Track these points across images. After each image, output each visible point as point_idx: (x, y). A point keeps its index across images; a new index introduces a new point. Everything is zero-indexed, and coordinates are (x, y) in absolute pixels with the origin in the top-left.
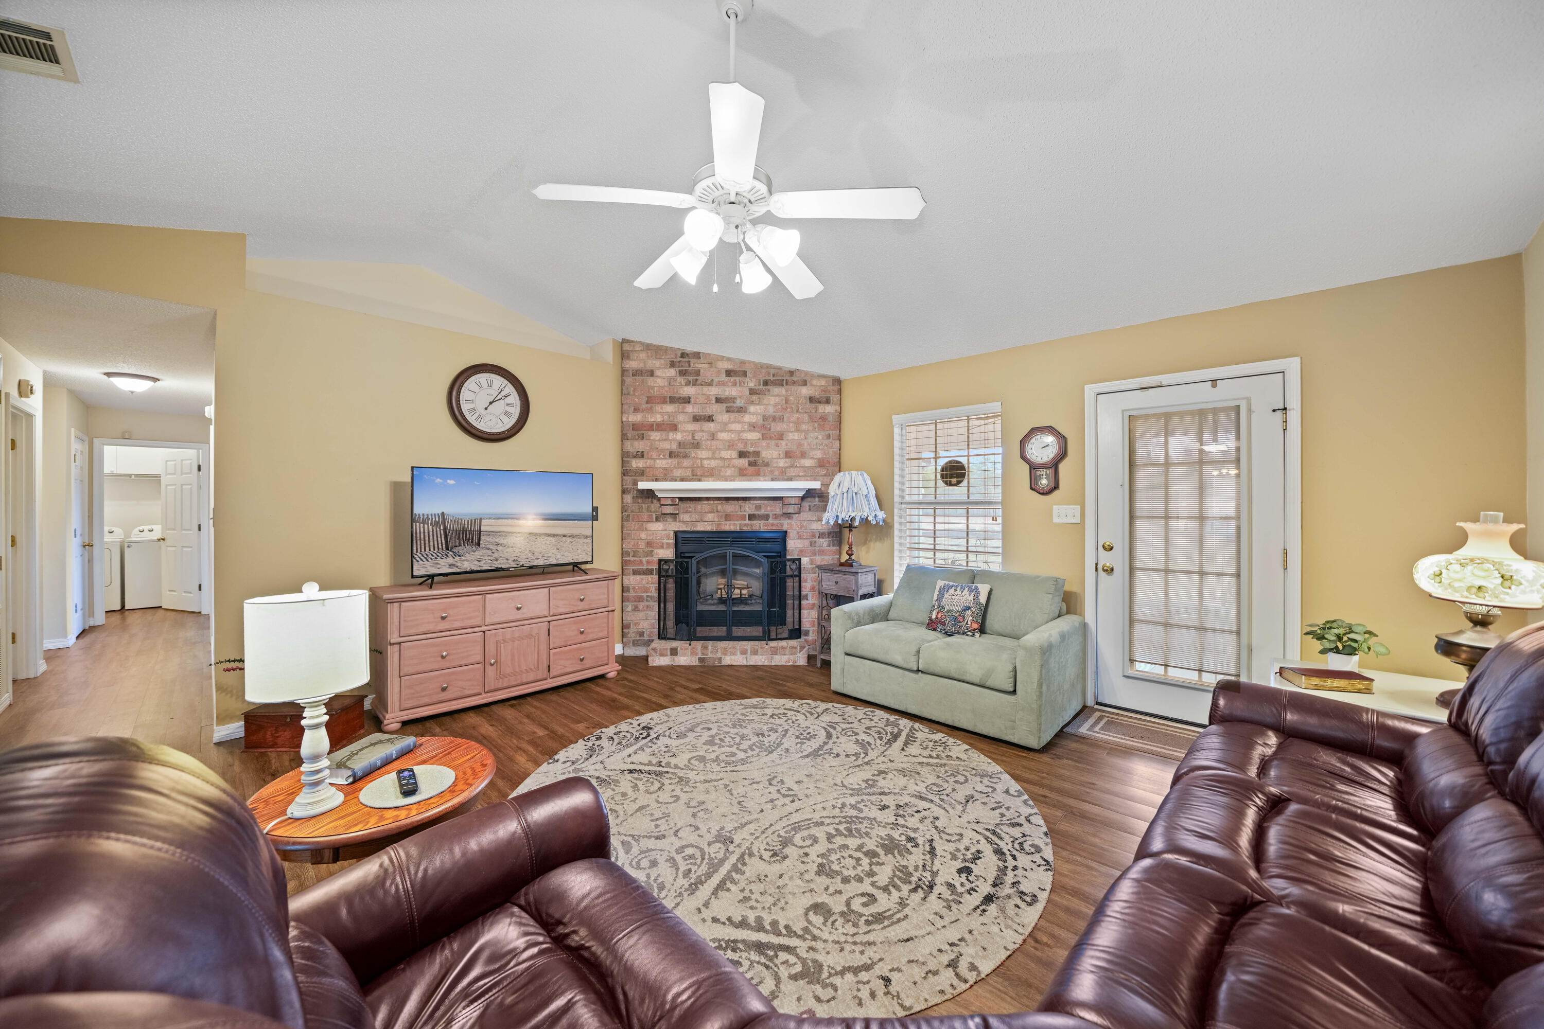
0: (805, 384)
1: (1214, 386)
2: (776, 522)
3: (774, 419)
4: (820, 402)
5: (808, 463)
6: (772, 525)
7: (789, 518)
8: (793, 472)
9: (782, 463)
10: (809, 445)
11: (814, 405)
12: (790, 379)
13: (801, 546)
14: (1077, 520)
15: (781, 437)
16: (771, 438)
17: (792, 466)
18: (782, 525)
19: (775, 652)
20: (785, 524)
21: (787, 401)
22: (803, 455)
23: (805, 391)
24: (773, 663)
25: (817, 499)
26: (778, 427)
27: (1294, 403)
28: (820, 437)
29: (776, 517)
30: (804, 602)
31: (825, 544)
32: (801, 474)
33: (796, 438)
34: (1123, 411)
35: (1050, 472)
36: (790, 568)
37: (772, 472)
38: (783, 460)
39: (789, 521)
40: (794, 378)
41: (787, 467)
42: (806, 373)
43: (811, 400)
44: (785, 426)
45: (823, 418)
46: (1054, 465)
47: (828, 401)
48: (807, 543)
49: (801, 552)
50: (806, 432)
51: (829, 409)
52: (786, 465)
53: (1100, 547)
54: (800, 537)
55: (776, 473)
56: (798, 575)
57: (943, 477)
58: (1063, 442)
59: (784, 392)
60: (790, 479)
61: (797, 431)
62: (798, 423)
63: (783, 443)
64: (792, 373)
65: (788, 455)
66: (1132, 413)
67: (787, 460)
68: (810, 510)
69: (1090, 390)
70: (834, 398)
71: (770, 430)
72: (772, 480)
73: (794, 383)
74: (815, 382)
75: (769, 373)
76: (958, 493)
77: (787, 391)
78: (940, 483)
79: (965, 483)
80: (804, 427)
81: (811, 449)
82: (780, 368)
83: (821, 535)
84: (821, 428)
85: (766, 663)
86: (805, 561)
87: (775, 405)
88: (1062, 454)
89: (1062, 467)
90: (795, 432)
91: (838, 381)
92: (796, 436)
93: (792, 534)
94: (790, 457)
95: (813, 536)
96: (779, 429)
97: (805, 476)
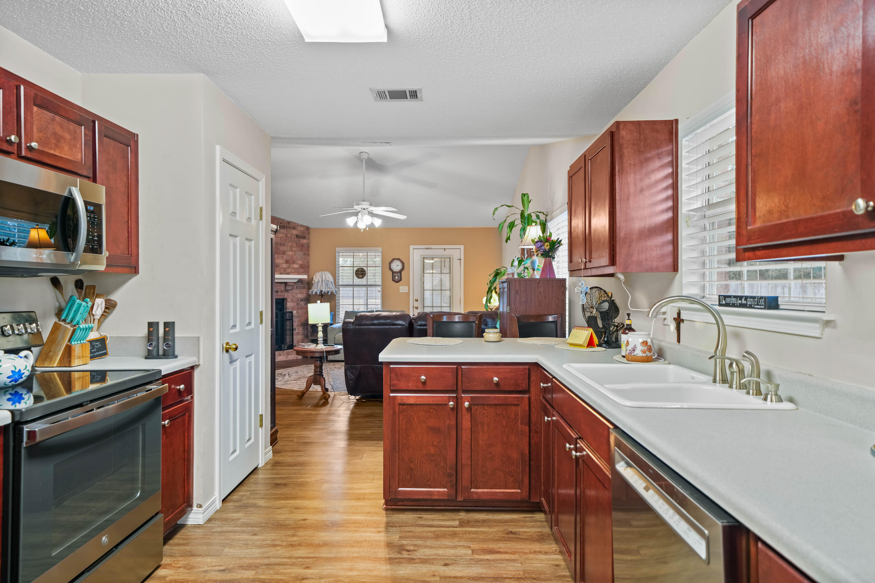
0: (295, 229)
1: (445, 251)
2: (281, 294)
3: (281, 244)
4: (301, 238)
5: (296, 266)
6: (280, 295)
7: (288, 292)
8: (289, 270)
9: (284, 266)
10: (296, 257)
11: (298, 239)
12: (288, 226)
13: (293, 305)
14: (407, 291)
15: (284, 253)
16: (279, 254)
17: (289, 267)
18: (284, 295)
19: (288, 354)
20: (286, 295)
21: (286, 236)
22: (294, 262)
23: (294, 232)
24: (288, 359)
25: (300, 283)
26: (283, 248)
27: (462, 258)
28: (301, 254)
29: (282, 291)
30: (294, 332)
31: (303, 304)
32: (293, 271)
33: (291, 254)
34: (421, 255)
35: (399, 274)
36: (288, 316)
37: (280, 270)
38: (285, 265)
39: (287, 293)
40: (290, 226)
41: (286, 268)
42: (295, 223)
43: (297, 236)
44: (286, 248)
45: (302, 245)
46: (400, 272)
47: (304, 238)
48: (295, 304)
49: (293, 308)
50: (295, 251)
51: (305, 241)
52: (286, 267)
53: (414, 300)
54: (292, 301)
55: (282, 270)
56: (291, 319)
57: (356, 274)
58: (403, 264)
59: (285, 232)
60: (288, 274)
61: (291, 251)
62: (291, 247)
63: (285, 256)
64: (289, 223)
65: (287, 262)
66: (424, 256)
67: (287, 264)
68: (297, 288)
69: (412, 247)
70: (307, 236)
71: (279, 249)
72: (280, 274)
73: (290, 228)
74: (299, 228)
75: (278, 222)
76: (363, 281)
77: (286, 231)
78: (355, 277)
79: (365, 277)
80: (294, 249)
81: (297, 259)
82: (283, 220)
83: (302, 300)
84: (301, 250)
85: (285, 360)
86: (295, 312)
87: (281, 238)
88: (403, 269)
89: (402, 273)
90: (290, 251)
91: (308, 228)
92: (290, 253)
93: (289, 300)
94: (288, 263)
95: (298, 301)
96: (283, 249)
97: (295, 272)
